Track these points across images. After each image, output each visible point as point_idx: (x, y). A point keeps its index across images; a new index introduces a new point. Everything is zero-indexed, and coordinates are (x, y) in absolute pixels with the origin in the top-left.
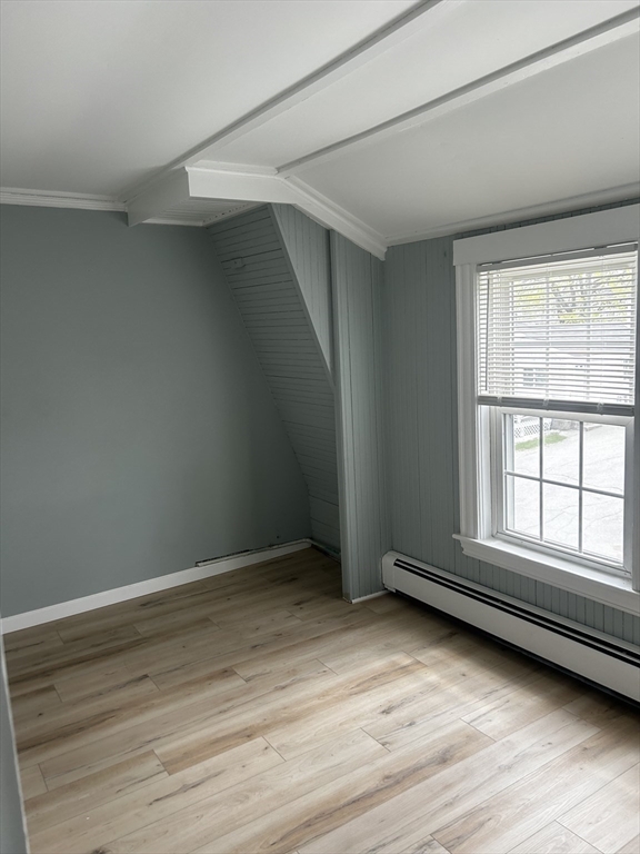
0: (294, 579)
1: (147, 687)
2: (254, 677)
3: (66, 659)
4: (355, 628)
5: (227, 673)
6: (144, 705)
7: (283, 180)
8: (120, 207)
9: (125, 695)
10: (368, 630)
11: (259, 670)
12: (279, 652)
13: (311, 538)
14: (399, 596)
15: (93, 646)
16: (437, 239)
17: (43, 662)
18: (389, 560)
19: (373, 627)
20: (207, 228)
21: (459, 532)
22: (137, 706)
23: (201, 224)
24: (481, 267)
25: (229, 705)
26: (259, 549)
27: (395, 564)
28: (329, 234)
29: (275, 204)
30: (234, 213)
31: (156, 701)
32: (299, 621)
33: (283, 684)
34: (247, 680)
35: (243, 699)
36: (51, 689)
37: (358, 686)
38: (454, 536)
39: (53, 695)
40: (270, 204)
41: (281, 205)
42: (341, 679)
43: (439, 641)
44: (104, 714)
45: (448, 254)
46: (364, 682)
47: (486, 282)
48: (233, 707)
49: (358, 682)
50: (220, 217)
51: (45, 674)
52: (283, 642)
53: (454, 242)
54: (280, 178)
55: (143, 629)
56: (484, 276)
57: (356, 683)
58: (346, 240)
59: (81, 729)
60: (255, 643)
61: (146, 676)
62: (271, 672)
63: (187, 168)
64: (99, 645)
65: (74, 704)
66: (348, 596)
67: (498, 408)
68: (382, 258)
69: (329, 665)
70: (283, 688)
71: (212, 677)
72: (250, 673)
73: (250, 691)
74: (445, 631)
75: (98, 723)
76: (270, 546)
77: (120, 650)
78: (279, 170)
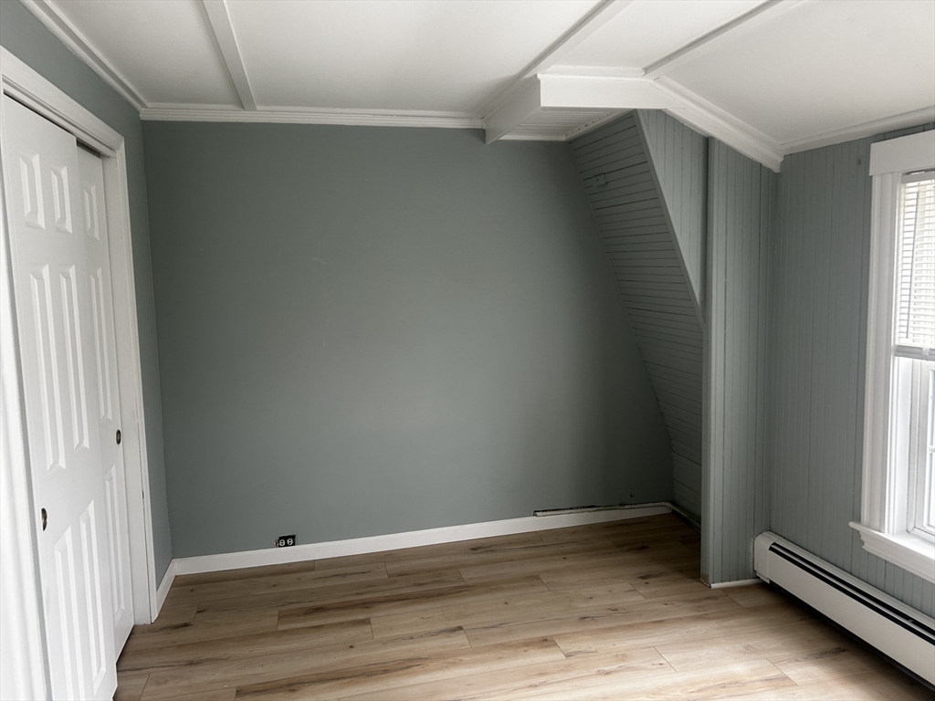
0: (643, 548)
1: (460, 640)
2: (576, 653)
3: (387, 594)
4: (710, 619)
5: (546, 643)
6: (451, 660)
7: (651, 81)
8: (478, 124)
9: (434, 645)
10: (725, 624)
11: (584, 646)
12: (610, 629)
13: (673, 503)
14: (772, 589)
15: (415, 585)
16: (849, 143)
17: (367, 592)
18: (763, 543)
19: (732, 622)
20: (570, 143)
21: (858, 520)
22: (445, 659)
23: (563, 138)
24: (909, 175)
25: (542, 679)
26: (608, 507)
27: (771, 549)
28: (707, 142)
29: (642, 110)
30: (598, 123)
31: (466, 659)
32: (640, 598)
33: (607, 669)
34: (568, 656)
35: (559, 677)
36: (366, 622)
37: (699, 691)
38: (852, 524)
39: (367, 629)
40: (635, 110)
41: (648, 111)
42: (680, 678)
43: (820, 656)
44: (410, 660)
45: (863, 161)
46: (709, 688)
47: (915, 196)
48: (545, 684)
49: (703, 685)
50: (584, 129)
51: (366, 605)
52: (618, 619)
53: (873, 145)
54: (648, 80)
55: (469, 576)
56: (911, 189)
57: (697, 687)
58: (728, 149)
59: (386, 671)
60: (584, 615)
61: (460, 628)
62: (596, 651)
63: (539, 76)
64: (422, 585)
65: (385, 643)
66: (706, 578)
67: (924, 362)
68: (776, 169)
69: (669, 658)
70: (608, 673)
71: (528, 644)
72: (573, 648)
73: (568, 668)
74: (832, 645)
75: (402, 669)
76: (621, 505)
77: (440, 595)
78: (647, 70)
